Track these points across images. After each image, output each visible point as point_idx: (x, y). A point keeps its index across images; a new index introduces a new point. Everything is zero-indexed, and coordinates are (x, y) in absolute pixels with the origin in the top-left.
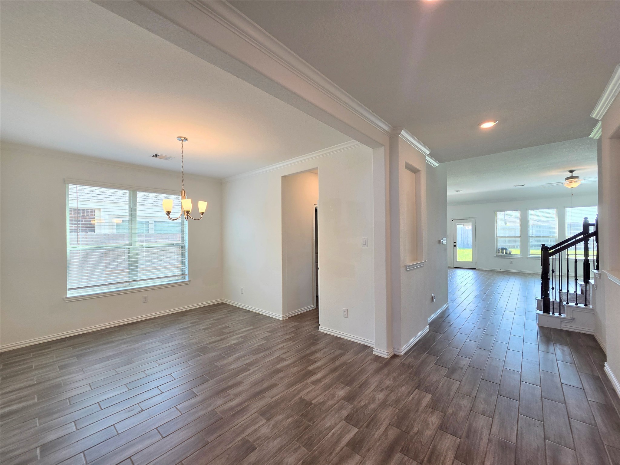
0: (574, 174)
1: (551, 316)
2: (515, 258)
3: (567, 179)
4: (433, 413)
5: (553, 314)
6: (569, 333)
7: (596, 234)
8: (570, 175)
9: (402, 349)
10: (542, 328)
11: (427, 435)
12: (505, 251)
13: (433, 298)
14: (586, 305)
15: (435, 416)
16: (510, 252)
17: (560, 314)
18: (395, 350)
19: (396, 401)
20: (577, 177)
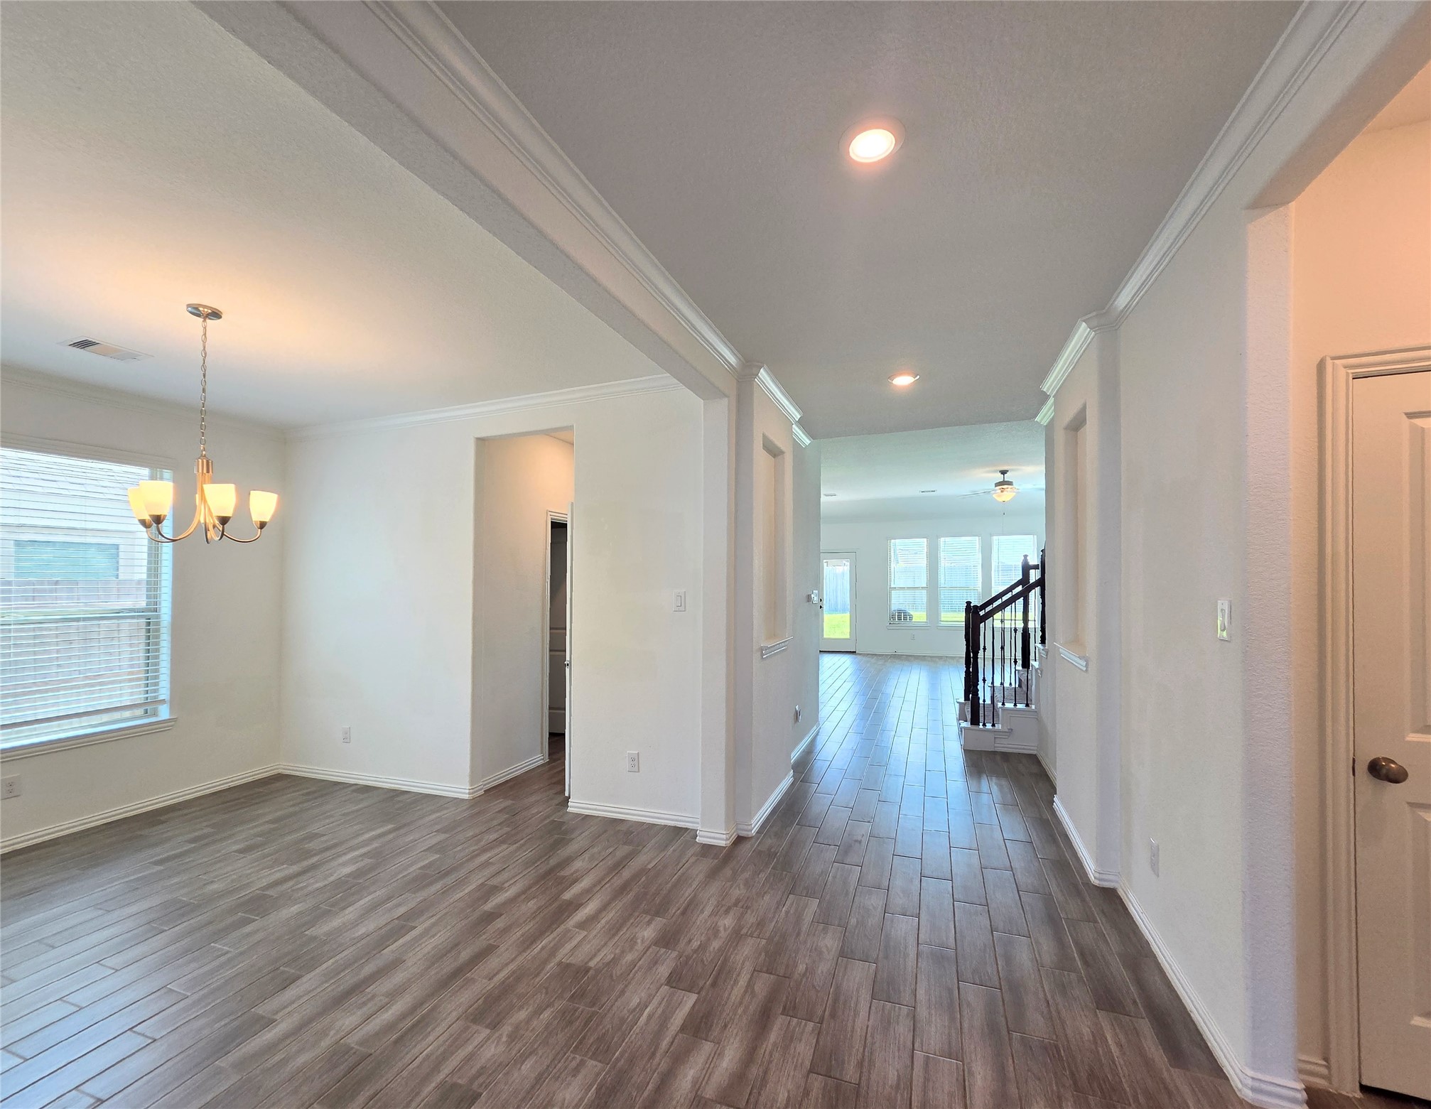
0: (1008, 477)
1: (981, 730)
2: (920, 627)
3: (997, 485)
4: (825, 931)
5: (984, 725)
6: (1006, 756)
7: (1041, 583)
8: (1000, 478)
9: (753, 822)
10: (968, 752)
11: (822, 972)
12: (902, 616)
13: (797, 714)
14: (1027, 705)
15: (830, 934)
16: (911, 618)
17: (993, 725)
18: (740, 826)
19: (758, 924)
20: (1010, 483)
